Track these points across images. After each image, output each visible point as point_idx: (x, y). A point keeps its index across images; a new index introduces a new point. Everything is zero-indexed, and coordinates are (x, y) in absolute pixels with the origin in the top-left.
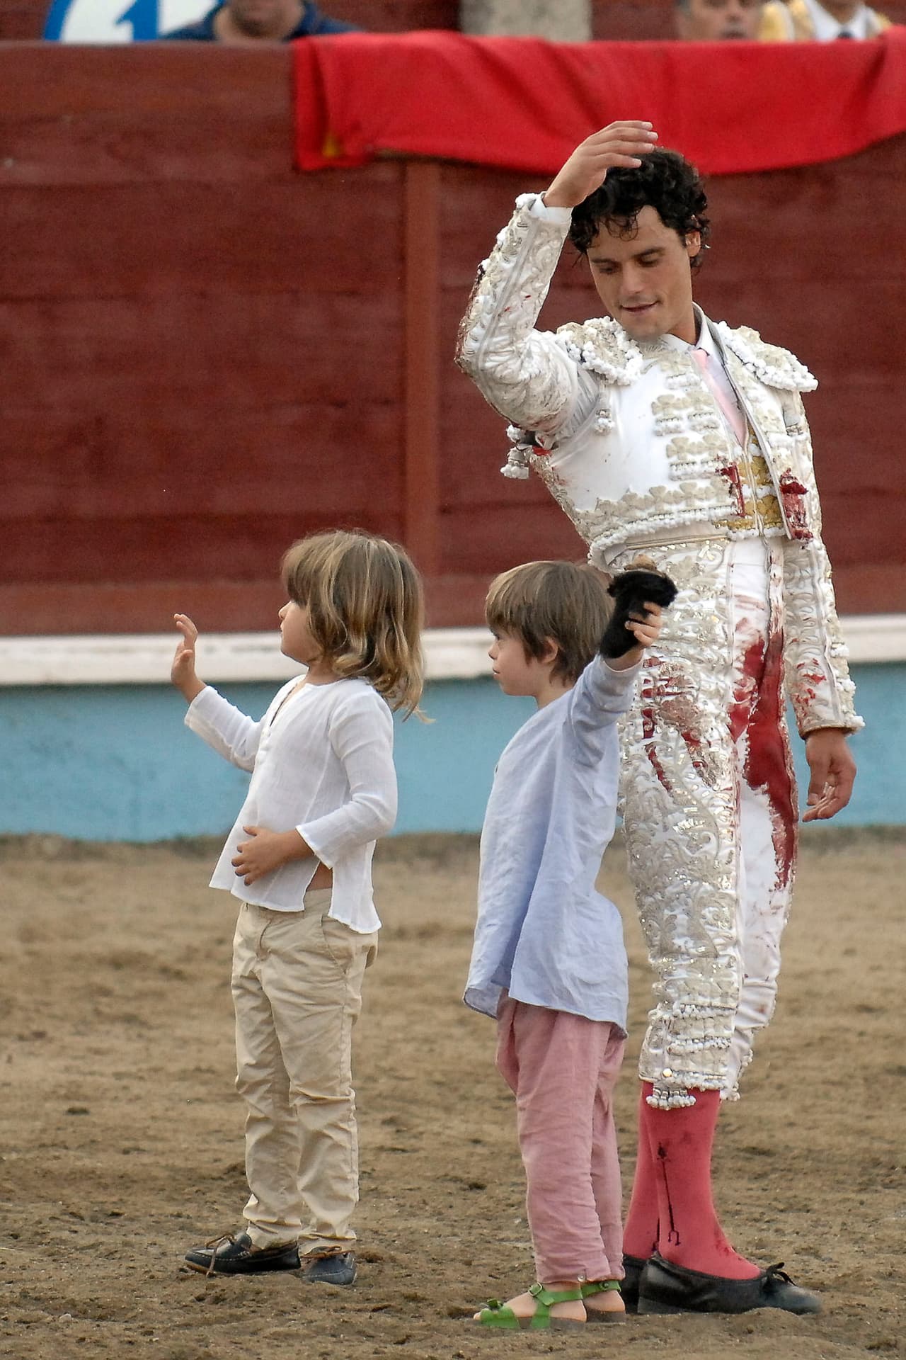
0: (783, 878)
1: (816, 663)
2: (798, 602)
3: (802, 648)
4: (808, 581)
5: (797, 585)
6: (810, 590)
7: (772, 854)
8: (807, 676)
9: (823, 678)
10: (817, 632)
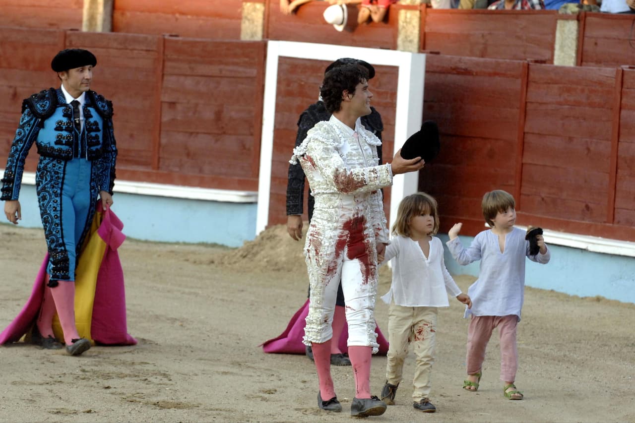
0: (366, 281)
1: (379, 225)
2: (373, 207)
3: (374, 220)
4: (377, 200)
5: (373, 201)
6: (377, 203)
7: (361, 274)
8: (376, 228)
9: (381, 229)
10: (379, 215)
